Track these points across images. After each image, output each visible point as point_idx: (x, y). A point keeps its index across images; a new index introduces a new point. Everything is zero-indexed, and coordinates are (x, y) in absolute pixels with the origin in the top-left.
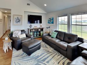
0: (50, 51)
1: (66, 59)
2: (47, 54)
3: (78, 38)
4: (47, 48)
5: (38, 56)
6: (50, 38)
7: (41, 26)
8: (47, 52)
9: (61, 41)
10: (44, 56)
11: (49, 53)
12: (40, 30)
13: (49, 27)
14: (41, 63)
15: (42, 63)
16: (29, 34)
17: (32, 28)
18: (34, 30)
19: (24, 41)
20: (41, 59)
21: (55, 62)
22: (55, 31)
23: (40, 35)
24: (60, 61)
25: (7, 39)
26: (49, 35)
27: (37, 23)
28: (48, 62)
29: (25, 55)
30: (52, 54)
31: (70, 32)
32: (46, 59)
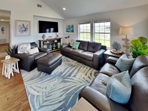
0: (74, 64)
1: (92, 69)
2: (71, 69)
3: (102, 46)
4: (69, 61)
5: (62, 72)
6: (71, 50)
7: (58, 36)
8: (71, 66)
9: (85, 51)
10: (68, 72)
11: (73, 67)
12: (56, 41)
13: (68, 37)
14: (67, 79)
15: (69, 79)
16: (42, 47)
17: (45, 39)
18: (48, 42)
19: (39, 57)
20: (65, 75)
21: (82, 74)
22: (77, 41)
23: (56, 48)
24: (87, 73)
25: (9, 58)
26: (69, 46)
27: (50, 32)
28: (75, 76)
29: (44, 75)
30: (76, 68)
31: (94, 41)
32: (71, 73)
